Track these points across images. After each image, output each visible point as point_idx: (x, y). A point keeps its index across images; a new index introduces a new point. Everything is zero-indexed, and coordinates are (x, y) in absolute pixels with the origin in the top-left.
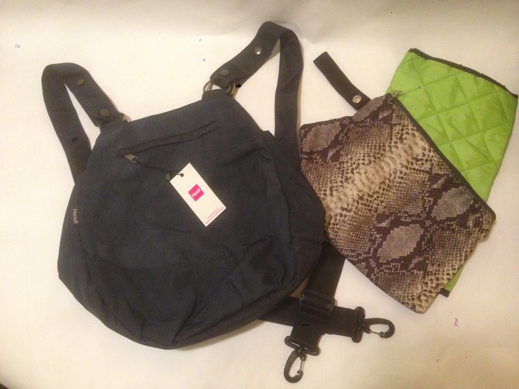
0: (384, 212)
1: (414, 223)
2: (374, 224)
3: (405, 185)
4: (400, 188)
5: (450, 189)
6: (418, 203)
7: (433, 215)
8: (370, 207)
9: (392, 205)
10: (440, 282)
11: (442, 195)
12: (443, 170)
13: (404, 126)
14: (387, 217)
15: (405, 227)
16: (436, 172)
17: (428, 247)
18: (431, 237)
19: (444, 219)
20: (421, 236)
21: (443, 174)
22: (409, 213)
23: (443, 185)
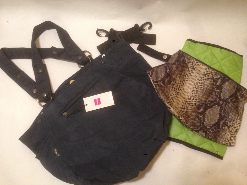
0: (199, 104)
1: (215, 105)
2: (197, 111)
3: (204, 88)
4: (203, 90)
5: (225, 83)
6: (213, 95)
7: (222, 98)
8: (192, 104)
9: (202, 99)
10: (236, 128)
11: (222, 87)
12: (218, 76)
13: (192, 62)
14: (201, 106)
15: (211, 109)
16: (216, 77)
17: (225, 114)
18: (225, 109)
19: (228, 97)
20: (220, 110)
21: (219, 77)
22: (211, 101)
23: (221, 82)
